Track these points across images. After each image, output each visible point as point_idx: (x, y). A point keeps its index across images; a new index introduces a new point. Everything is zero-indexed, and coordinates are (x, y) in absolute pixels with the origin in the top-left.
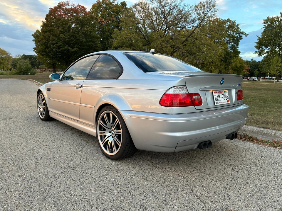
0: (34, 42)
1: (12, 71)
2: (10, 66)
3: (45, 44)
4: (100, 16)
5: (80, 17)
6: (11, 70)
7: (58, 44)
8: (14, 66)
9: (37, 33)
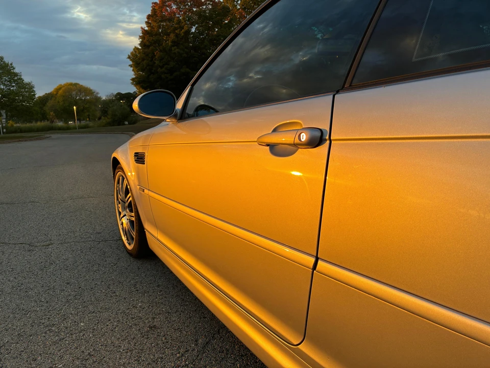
0: (132, 68)
1: (101, 121)
2: (98, 114)
3: (148, 68)
4: (239, 7)
5: (205, 11)
6: (100, 119)
7: (168, 65)
8: (104, 112)
9: (135, 52)
